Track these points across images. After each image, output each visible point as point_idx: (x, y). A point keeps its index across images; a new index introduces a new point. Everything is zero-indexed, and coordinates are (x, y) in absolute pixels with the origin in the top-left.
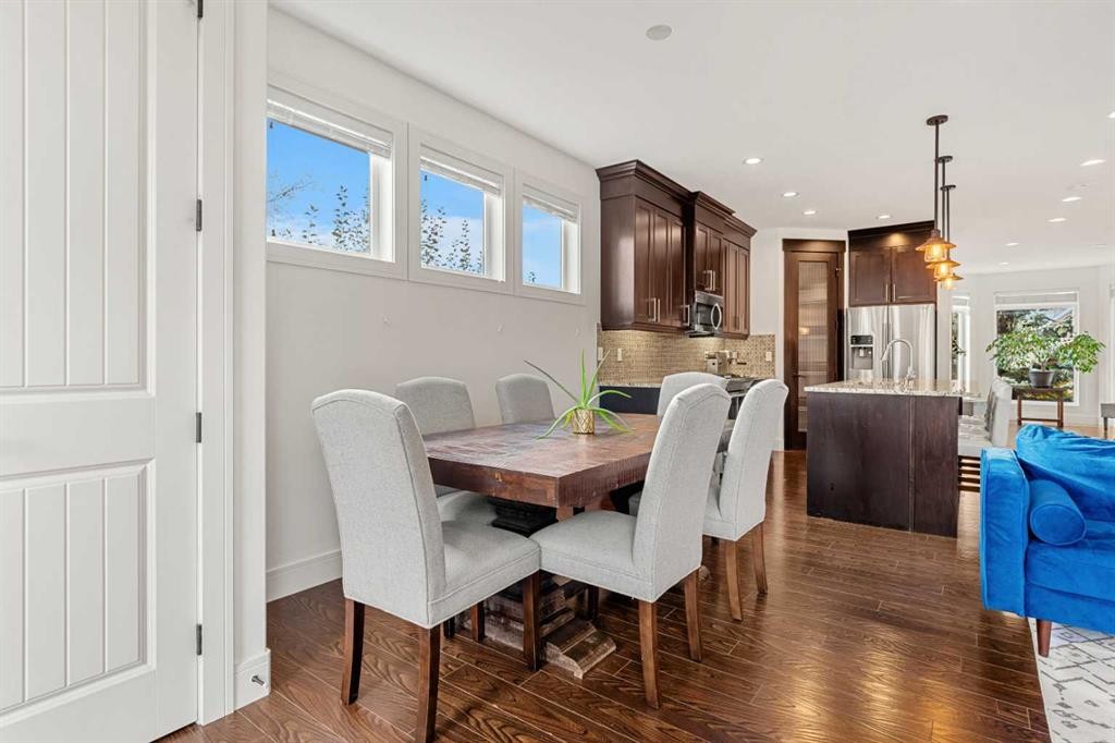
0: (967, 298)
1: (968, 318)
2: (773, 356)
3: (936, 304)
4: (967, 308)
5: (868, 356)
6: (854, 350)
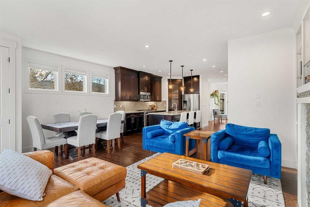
2: (166, 105)
3: (199, 93)
5: (186, 105)
6: (184, 104)
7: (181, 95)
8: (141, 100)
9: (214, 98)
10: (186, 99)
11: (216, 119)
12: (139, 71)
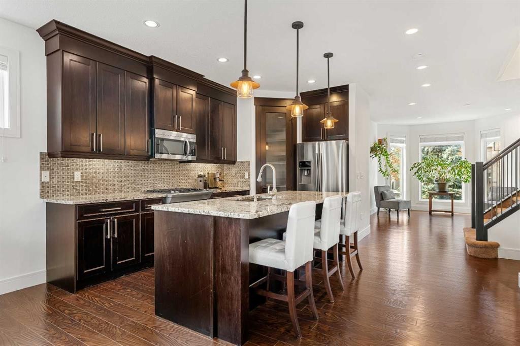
0: (404, 139)
1: (405, 150)
2: (249, 175)
3: (347, 139)
4: (404, 145)
5: (309, 174)
6: (301, 170)
7: (295, 146)
8: (157, 156)
9: (377, 158)
10: (309, 157)
11: (381, 209)
12: (152, 57)
